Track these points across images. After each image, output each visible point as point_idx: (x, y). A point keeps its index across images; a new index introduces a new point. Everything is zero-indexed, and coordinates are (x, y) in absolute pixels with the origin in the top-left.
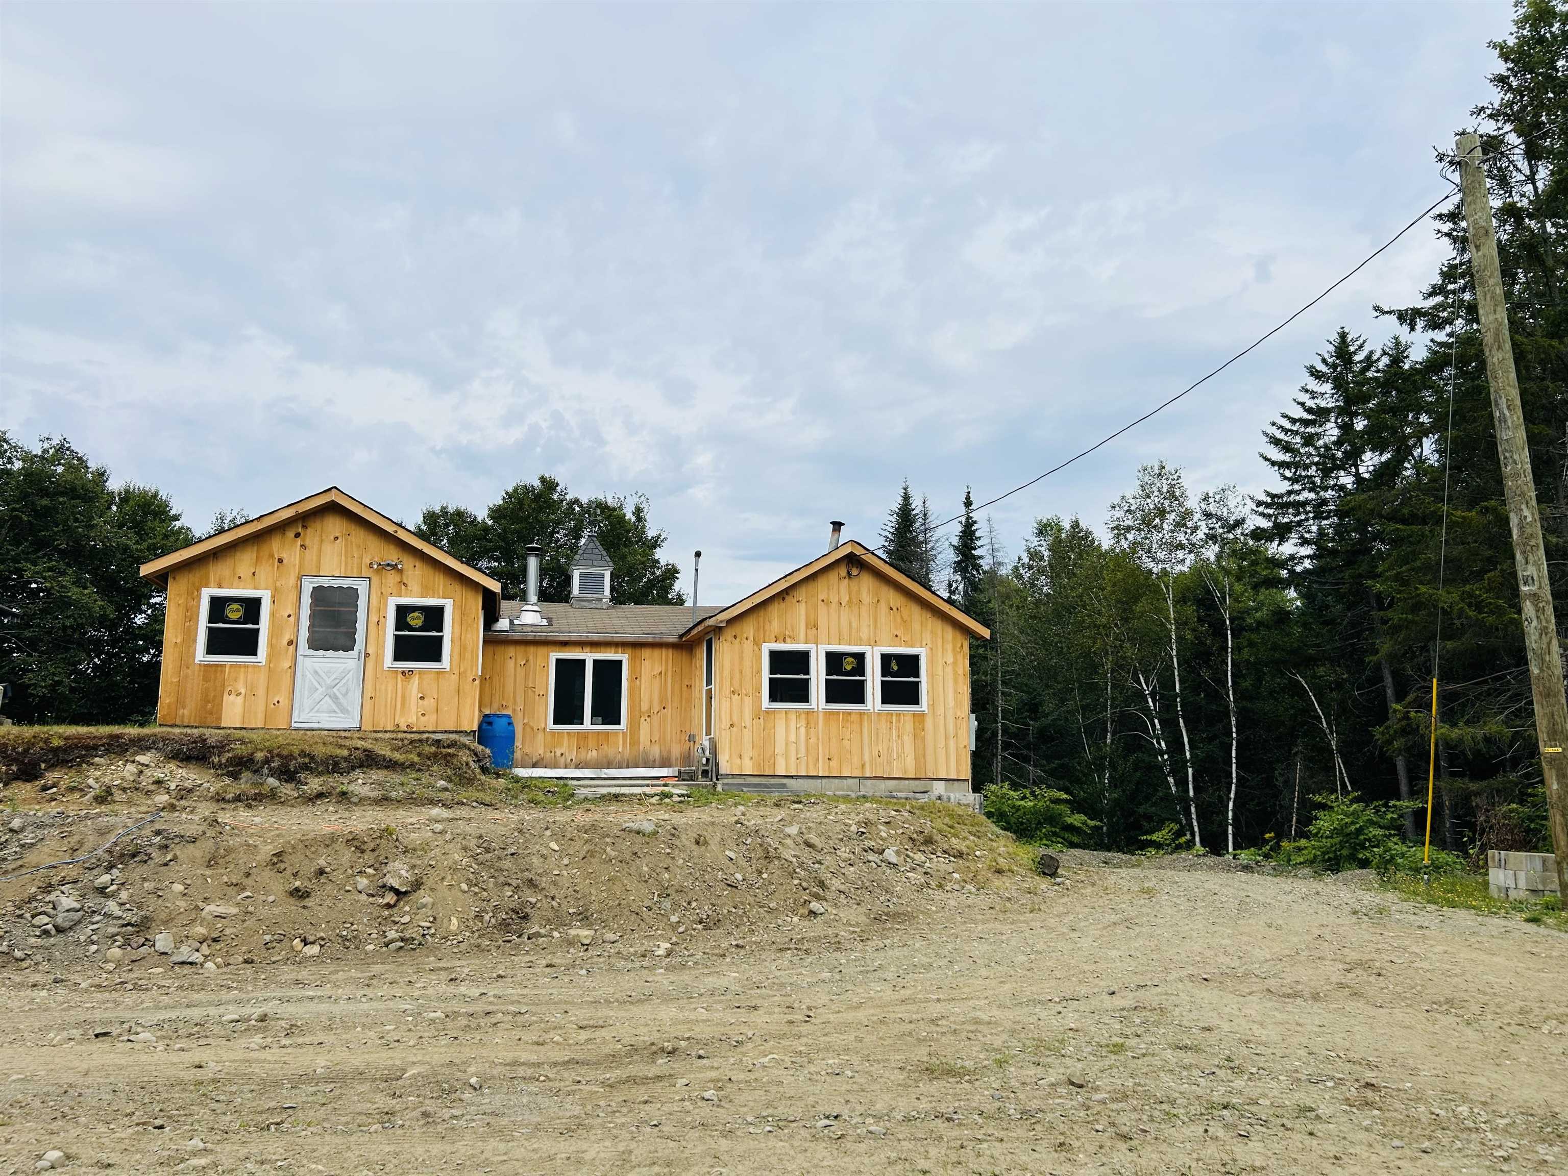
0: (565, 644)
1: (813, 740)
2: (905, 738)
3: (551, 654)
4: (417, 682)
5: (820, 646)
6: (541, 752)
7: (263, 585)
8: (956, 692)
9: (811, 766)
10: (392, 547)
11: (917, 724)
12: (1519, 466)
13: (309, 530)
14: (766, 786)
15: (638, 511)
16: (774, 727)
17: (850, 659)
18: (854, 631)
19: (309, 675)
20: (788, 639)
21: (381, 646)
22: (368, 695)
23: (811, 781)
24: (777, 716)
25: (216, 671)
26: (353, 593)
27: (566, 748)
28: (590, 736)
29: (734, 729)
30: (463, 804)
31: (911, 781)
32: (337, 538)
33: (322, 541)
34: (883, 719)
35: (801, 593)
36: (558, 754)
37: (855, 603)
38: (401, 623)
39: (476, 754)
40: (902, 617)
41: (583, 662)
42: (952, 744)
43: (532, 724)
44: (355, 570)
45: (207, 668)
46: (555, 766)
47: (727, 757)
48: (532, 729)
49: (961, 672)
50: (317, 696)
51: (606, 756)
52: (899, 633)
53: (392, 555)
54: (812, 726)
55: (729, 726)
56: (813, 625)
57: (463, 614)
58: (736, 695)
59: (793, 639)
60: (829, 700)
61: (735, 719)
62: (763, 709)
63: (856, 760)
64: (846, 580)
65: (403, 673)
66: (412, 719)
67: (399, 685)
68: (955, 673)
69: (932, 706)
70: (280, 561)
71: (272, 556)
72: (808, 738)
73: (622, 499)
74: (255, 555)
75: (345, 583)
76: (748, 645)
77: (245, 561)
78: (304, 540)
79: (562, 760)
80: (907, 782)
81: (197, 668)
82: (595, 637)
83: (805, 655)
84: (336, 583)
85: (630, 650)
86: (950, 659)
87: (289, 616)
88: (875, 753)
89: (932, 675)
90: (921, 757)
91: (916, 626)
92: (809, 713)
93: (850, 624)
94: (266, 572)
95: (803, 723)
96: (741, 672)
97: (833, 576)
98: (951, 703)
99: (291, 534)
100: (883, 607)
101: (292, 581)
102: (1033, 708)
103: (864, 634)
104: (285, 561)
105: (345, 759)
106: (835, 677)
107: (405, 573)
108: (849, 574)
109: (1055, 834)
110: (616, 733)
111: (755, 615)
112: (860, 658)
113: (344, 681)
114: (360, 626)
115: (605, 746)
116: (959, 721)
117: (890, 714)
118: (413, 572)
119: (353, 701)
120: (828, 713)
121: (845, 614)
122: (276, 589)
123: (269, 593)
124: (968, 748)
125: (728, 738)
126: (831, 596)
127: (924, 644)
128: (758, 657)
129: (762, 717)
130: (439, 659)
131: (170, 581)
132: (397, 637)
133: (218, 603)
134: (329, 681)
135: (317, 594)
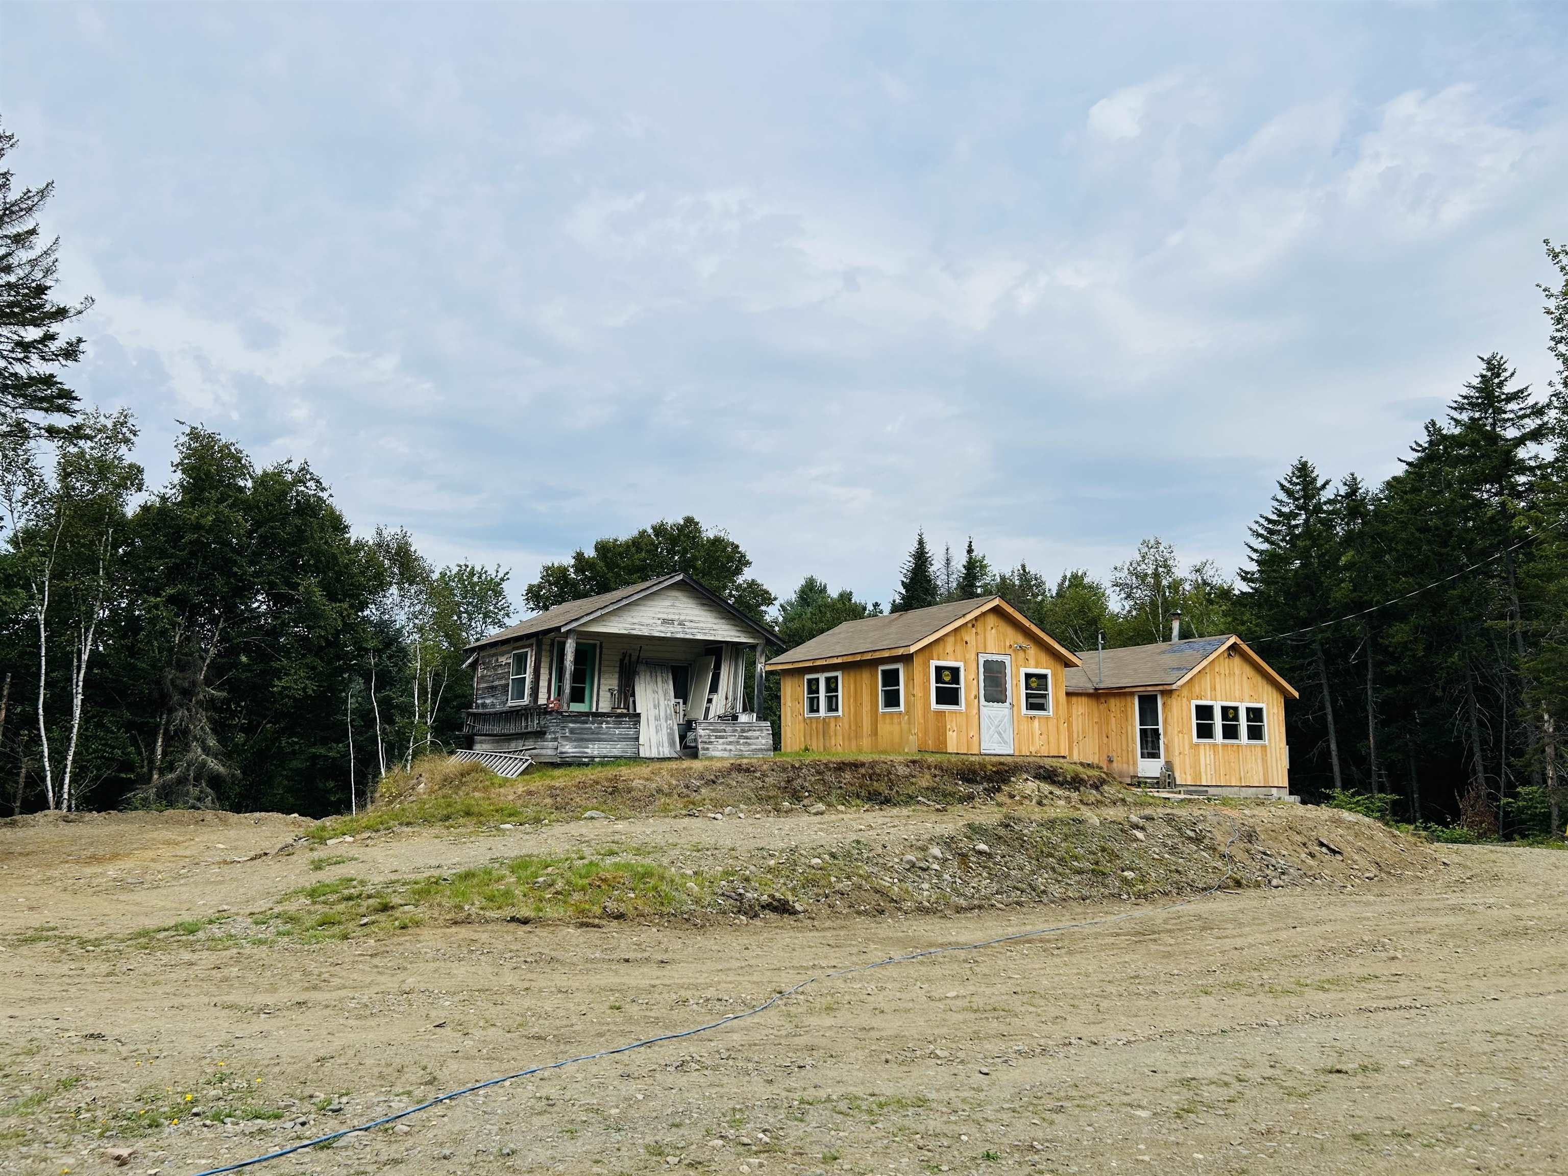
1: (1217, 763)
2: (1259, 760)
4: (1038, 724)
5: (1218, 702)
7: (959, 659)
8: (1280, 732)
9: (1217, 779)
11: (1263, 752)
13: (979, 623)
14: (1199, 792)
16: (1199, 754)
18: (1233, 692)
19: (986, 719)
20: (1202, 698)
21: (1019, 700)
22: (1016, 732)
23: (1218, 789)
24: (1198, 747)
25: (941, 715)
26: (1003, 665)
32: (993, 627)
33: (985, 630)
34: (1249, 749)
37: (1231, 673)
38: (1027, 685)
40: (1253, 684)
42: (1279, 764)
44: (1003, 649)
45: (937, 713)
47: (1179, 774)
49: (1281, 719)
50: (991, 732)
52: (1253, 694)
54: (1217, 753)
56: (1214, 689)
57: (1056, 679)
58: (1181, 733)
59: (1205, 698)
60: (1223, 737)
61: (1180, 749)
62: (1193, 743)
63: (1237, 775)
64: (1227, 659)
65: (1032, 718)
66: (1036, 748)
67: (1030, 726)
68: (1279, 719)
69: (1270, 740)
70: (966, 643)
71: (962, 640)
72: (1215, 761)
75: (999, 658)
76: (1185, 702)
80: (1262, 788)
81: (932, 713)
83: (1211, 708)
84: (994, 658)
86: (1276, 711)
87: (974, 680)
88: (1246, 771)
89: (1268, 721)
90: (1266, 773)
91: (1262, 690)
92: (1215, 745)
93: (1231, 688)
94: (961, 650)
95: (1213, 751)
96: (1182, 718)
98: (1278, 739)
99: (970, 625)
100: (1245, 679)
101: (973, 656)
103: (1237, 695)
104: (970, 645)
106: (1225, 722)
107: (1027, 651)
108: (1229, 656)
112: (1236, 709)
113: (1003, 722)
114: (1008, 686)
116: (1282, 750)
117: (1251, 746)
118: (1032, 651)
119: (1009, 736)
120: (1224, 745)
121: (1228, 682)
122: (966, 661)
123: (962, 664)
124: (1286, 767)
125: (1178, 761)
126: (1221, 670)
127: (1264, 701)
128: (1190, 710)
129: (1193, 748)
130: (1046, 709)
131: (914, 655)
132: (1027, 694)
133: (939, 669)
134: (996, 723)
135: (987, 667)
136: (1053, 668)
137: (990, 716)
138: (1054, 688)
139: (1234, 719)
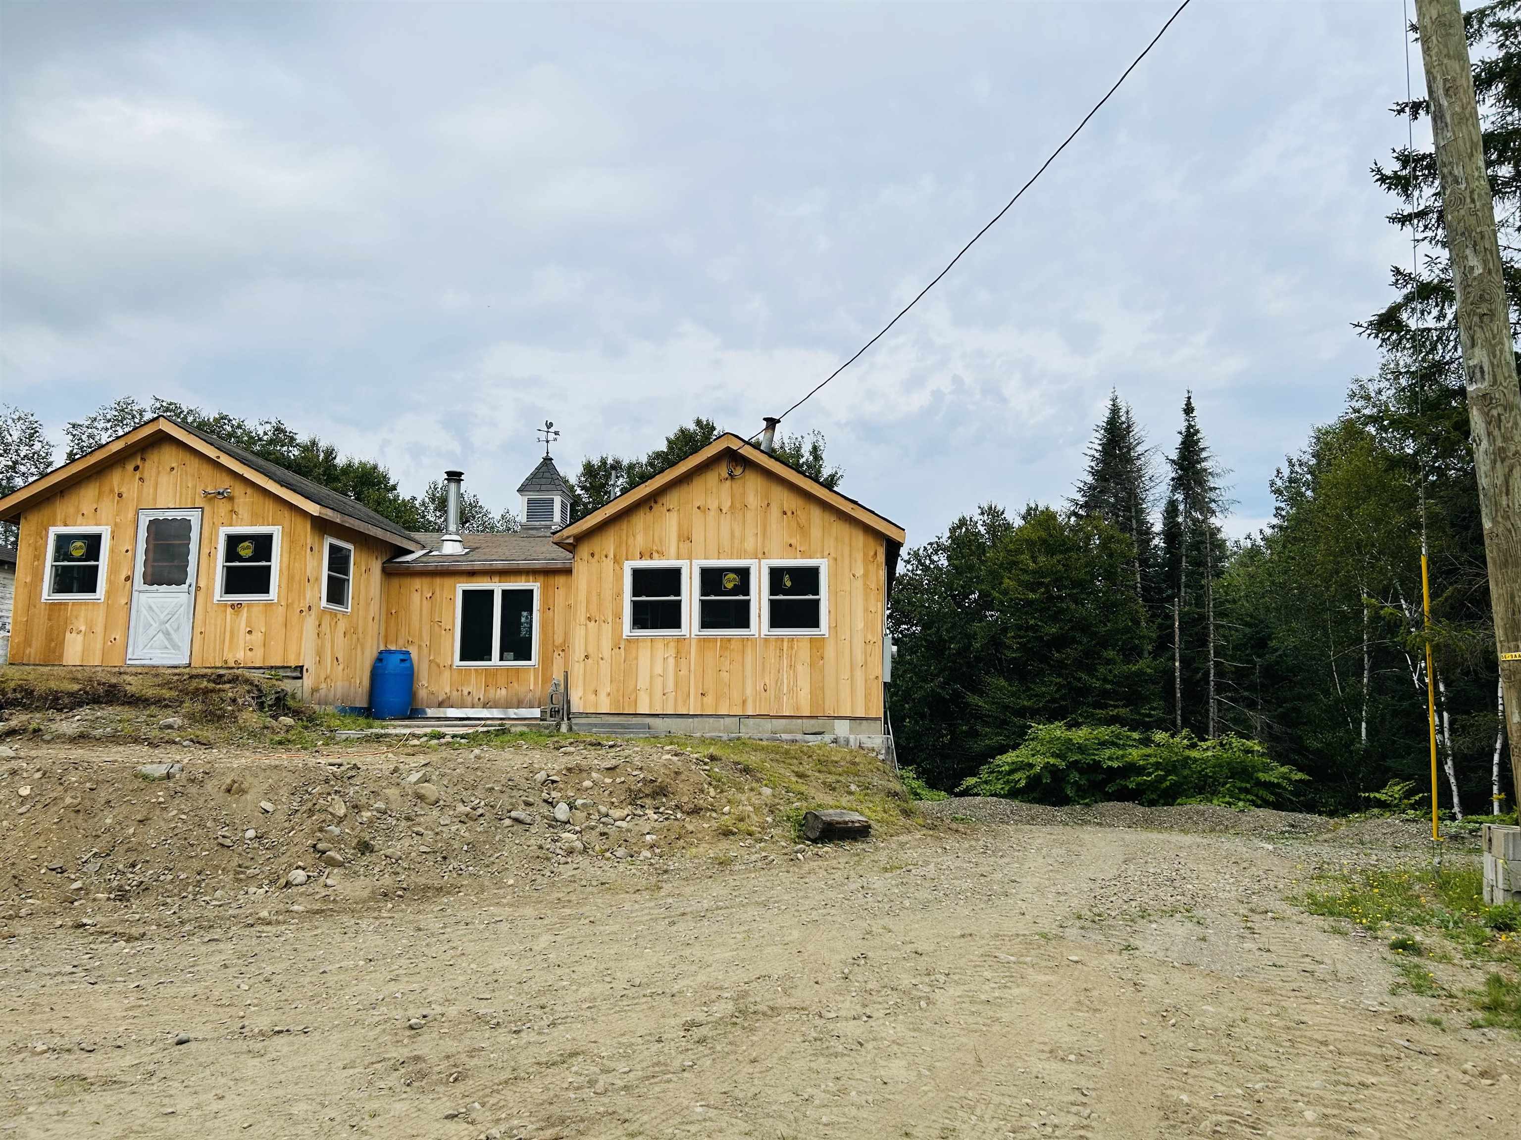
0: (472, 574)
1: (683, 672)
2: (800, 668)
3: (458, 585)
4: (245, 615)
5: (694, 561)
6: (448, 690)
7: (104, 521)
8: (866, 610)
9: (680, 702)
10: (224, 474)
11: (815, 651)
12: (1463, 186)
13: (148, 464)
14: (623, 726)
15: (815, 449)
16: (637, 658)
17: (732, 576)
18: (736, 542)
19: (145, 612)
20: (655, 555)
21: (212, 579)
22: (197, 630)
23: (679, 720)
24: (641, 644)
25: (60, 610)
26: (186, 525)
27: (475, 688)
28: (499, 672)
29: (590, 661)
30: (175, 743)
31: (804, 721)
32: (173, 468)
33: (159, 473)
34: (772, 645)
35: (671, 499)
36: (465, 693)
37: (739, 508)
38: (231, 554)
39: (259, 690)
40: (798, 523)
41: (491, 592)
42: (859, 675)
43: (437, 660)
44: (189, 500)
45: (54, 606)
46: (462, 706)
47: (580, 694)
48: (438, 666)
49: (873, 586)
50: (152, 632)
51: (517, 694)
52: (793, 541)
53: (224, 483)
54: (683, 655)
55: (583, 657)
56: (686, 537)
57: (290, 542)
58: (593, 622)
59: (661, 554)
60: (704, 625)
61: (591, 650)
62: (624, 637)
63: (736, 696)
64: (728, 482)
65: (232, 606)
66: (240, 655)
67: (228, 617)
68: (866, 587)
69: (834, 628)
70: (120, 495)
71: (112, 491)
72: (678, 669)
73: (800, 438)
74: (97, 491)
75: (179, 515)
76: (608, 565)
77: (87, 496)
78: (142, 473)
79: (469, 699)
80: (800, 721)
81: (43, 607)
82: (499, 565)
83: (675, 573)
84: (170, 515)
85: (541, 578)
86: (860, 572)
87: (127, 551)
88: (760, 687)
89: (834, 593)
90: (818, 691)
91: (816, 532)
92: (680, 640)
93: (732, 533)
94: (108, 507)
95: (672, 652)
96: (599, 595)
97: (711, 478)
98: (861, 625)
99: (130, 467)
100: (775, 511)
101: (131, 515)
102: (1261, 643)
103: (749, 545)
104: (124, 496)
105: (71, 694)
106: (713, 598)
107: (236, 501)
108: (731, 476)
109: (1247, 791)
110: (526, 669)
111: (617, 528)
112: (744, 574)
113: (176, 616)
114: (192, 558)
115: (515, 684)
116: (869, 647)
117: (780, 639)
118: (244, 499)
119: (183, 638)
120: (703, 641)
121: (726, 523)
122: (116, 525)
123: (109, 528)
124: (880, 678)
125: (582, 671)
126: (709, 502)
127: (826, 553)
128: (619, 578)
129: (622, 647)
130: (266, 591)
131: (22, 521)
132: (228, 568)
133: (63, 541)
134: (162, 616)
135: (153, 528)
136: (287, 523)
137: (150, 607)
138: (286, 555)
139: (735, 591)
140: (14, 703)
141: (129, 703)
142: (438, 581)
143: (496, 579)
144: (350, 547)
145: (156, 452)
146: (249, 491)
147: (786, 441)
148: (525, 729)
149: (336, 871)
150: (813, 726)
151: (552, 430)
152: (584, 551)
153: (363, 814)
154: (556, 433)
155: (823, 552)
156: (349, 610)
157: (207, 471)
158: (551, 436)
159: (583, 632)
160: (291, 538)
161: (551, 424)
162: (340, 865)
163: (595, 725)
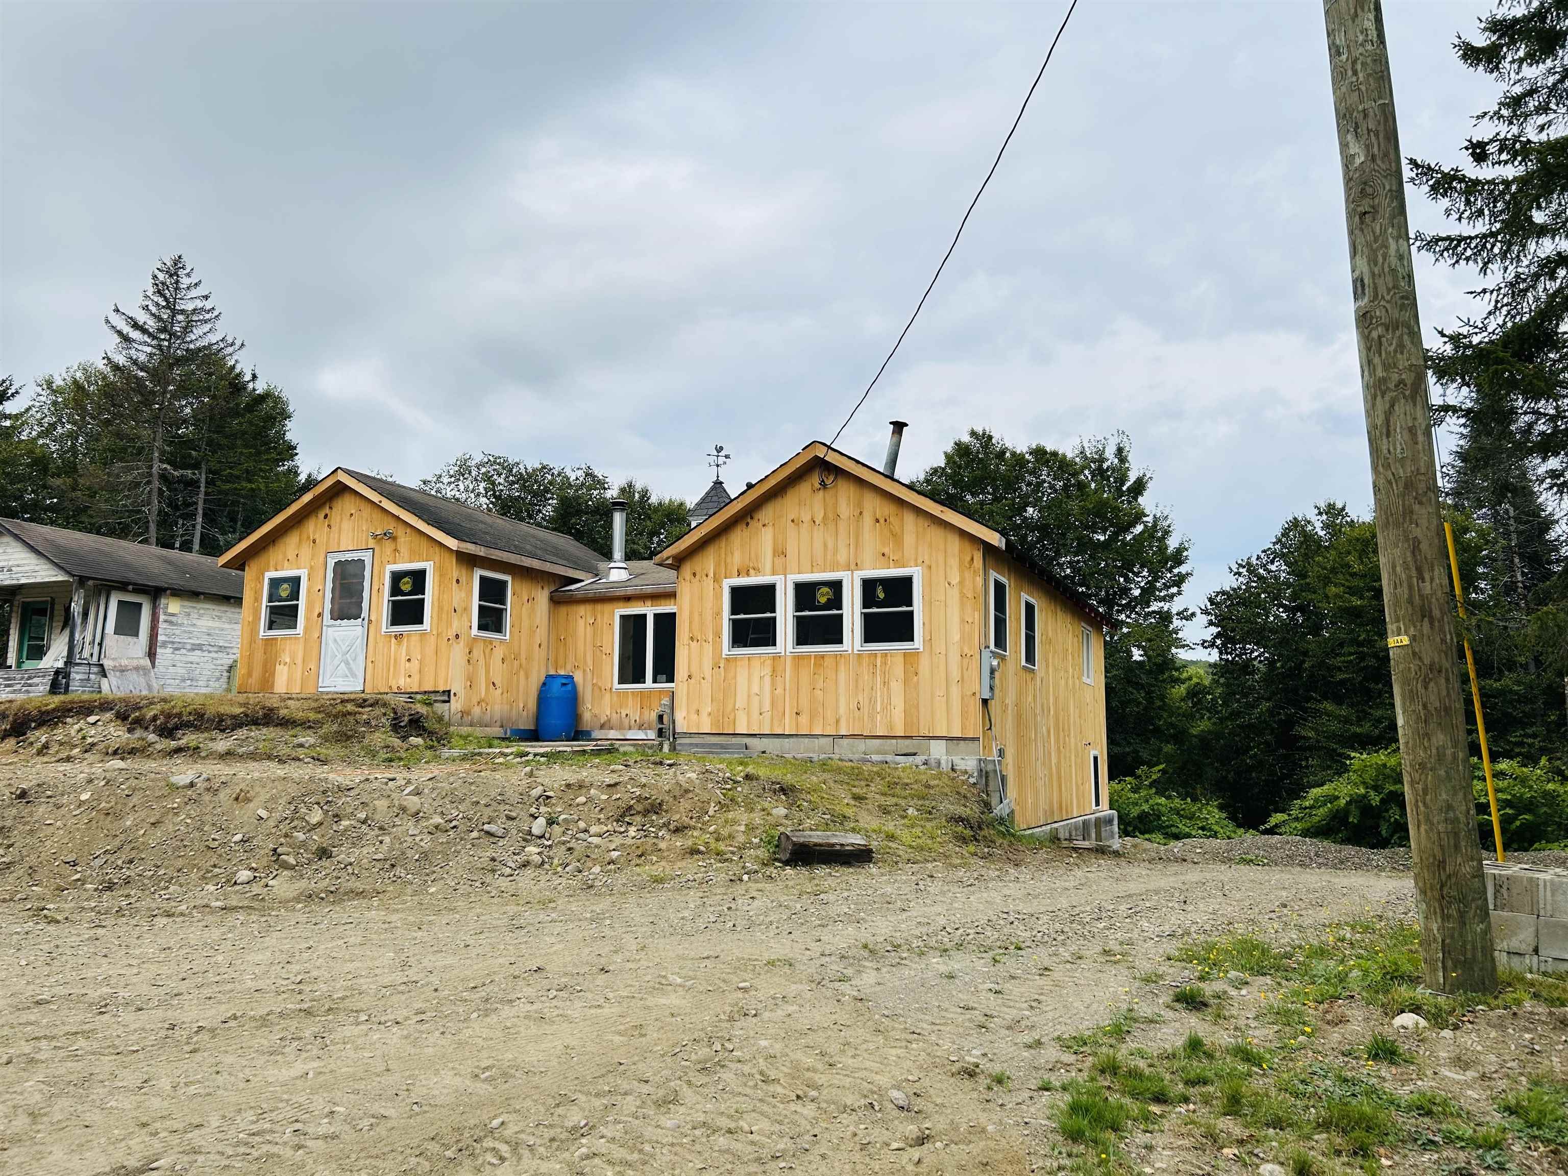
0: (628, 599)
1: (779, 691)
2: (893, 685)
3: (616, 610)
4: (405, 644)
5: (788, 577)
6: (608, 713)
7: (303, 564)
8: (963, 621)
9: (776, 723)
10: (389, 517)
11: (909, 667)
13: (334, 511)
14: (722, 746)
16: (735, 677)
17: (825, 590)
18: (829, 554)
19: (331, 645)
20: (752, 571)
21: (380, 613)
22: (370, 659)
23: (777, 740)
24: (739, 663)
25: (272, 644)
26: (361, 564)
27: (632, 710)
28: (652, 695)
29: (692, 681)
31: (898, 741)
32: (352, 515)
33: (341, 519)
34: (865, 661)
35: (767, 514)
37: (832, 518)
38: (395, 590)
39: (395, 713)
40: (891, 532)
42: (955, 691)
43: (599, 684)
44: (364, 543)
45: (269, 642)
46: (620, 728)
47: (684, 714)
48: (600, 689)
49: (969, 594)
50: (336, 662)
52: (886, 551)
54: (779, 674)
55: (686, 677)
56: (780, 552)
57: (441, 576)
58: (694, 642)
59: (758, 571)
60: (799, 641)
61: (694, 671)
62: (724, 656)
63: (830, 715)
64: (821, 492)
65: (396, 637)
66: (402, 681)
67: (393, 647)
68: (963, 596)
69: (929, 641)
70: (314, 541)
71: (309, 538)
72: (774, 688)
74: (298, 537)
75: (355, 556)
76: (709, 584)
77: (291, 542)
78: (330, 521)
79: (626, 721)
80: (894, 741)
81: (260, 642)
82: (649, 589)
83: (771, 589)
84: (349, 556)
86: (955, 580)
87: (319, 591)
88: (853, 706)
89: (928, 603)
90: (911, 710)
91: (909, 539)
92: (776, 657)
93: (825, 545)
94: (306, 551)
95: (767, 671)
96: (701, 614)
97: (805, 489)
98: (956, 637)
99: (321, 515)
100: (868, 519)
101: (322, 558)
103: (842, 557)
104: (317, 541)
106: (806, 613)
107: (398, 542)
108: (824, 485)
111: (717, 547)
112: (836, 586)
113: (354, 648)
114: (366, 595)
116: (966, 661)
117: (873, 655)
118: (404, 539)
119: (359, 667)
120: (798, 658)
121: (819, 535)
122: (311, 567)
123: (306, 571)
124: (978, 695)
125: (685, 692)
126: (803, 514)
127: (919, 561)
128: (718, 596)
129: (722, 665)
130: (421, 622)
131: (247, 568)
132: (393, 602)
133: (275, 583)
134: (344, 648)
135: (339, 571)
136: (437, 559)
137: (335, 640)
138: (436, 588)
139: (827, 606)
140: (187, 725)
141: (281, 725)
142: (599, 607)
143: (649, 603)
144: (507, 578)
145: (340, 502)
146: (408, 531)
147: (1086, 445)
148: (631, 749)
149: (285, 873)
150: (907, 746)
151: (723, 453)
152: (687, 570)
153: (343, 823)
154: (727, 457)
155: (916, 560)
156: (508, 637)
157: (377, 515)
158: (721, 460)
159: (686, 652)
160: (441, 573)
161: (721, 448)
162: (292, 868)
163: (697, 745)
